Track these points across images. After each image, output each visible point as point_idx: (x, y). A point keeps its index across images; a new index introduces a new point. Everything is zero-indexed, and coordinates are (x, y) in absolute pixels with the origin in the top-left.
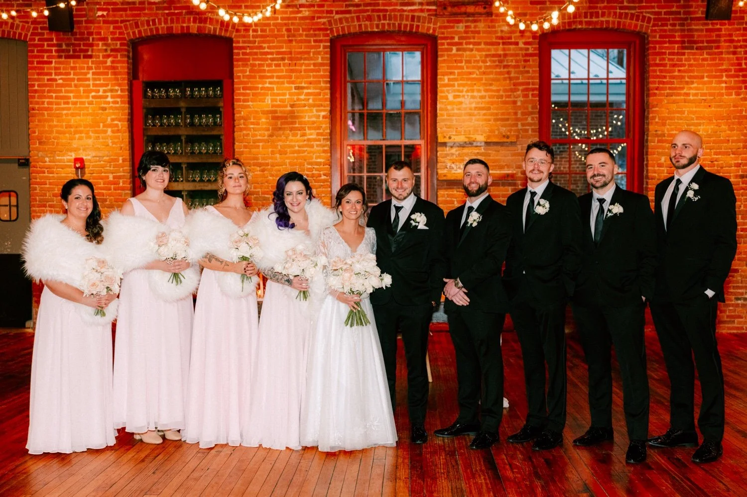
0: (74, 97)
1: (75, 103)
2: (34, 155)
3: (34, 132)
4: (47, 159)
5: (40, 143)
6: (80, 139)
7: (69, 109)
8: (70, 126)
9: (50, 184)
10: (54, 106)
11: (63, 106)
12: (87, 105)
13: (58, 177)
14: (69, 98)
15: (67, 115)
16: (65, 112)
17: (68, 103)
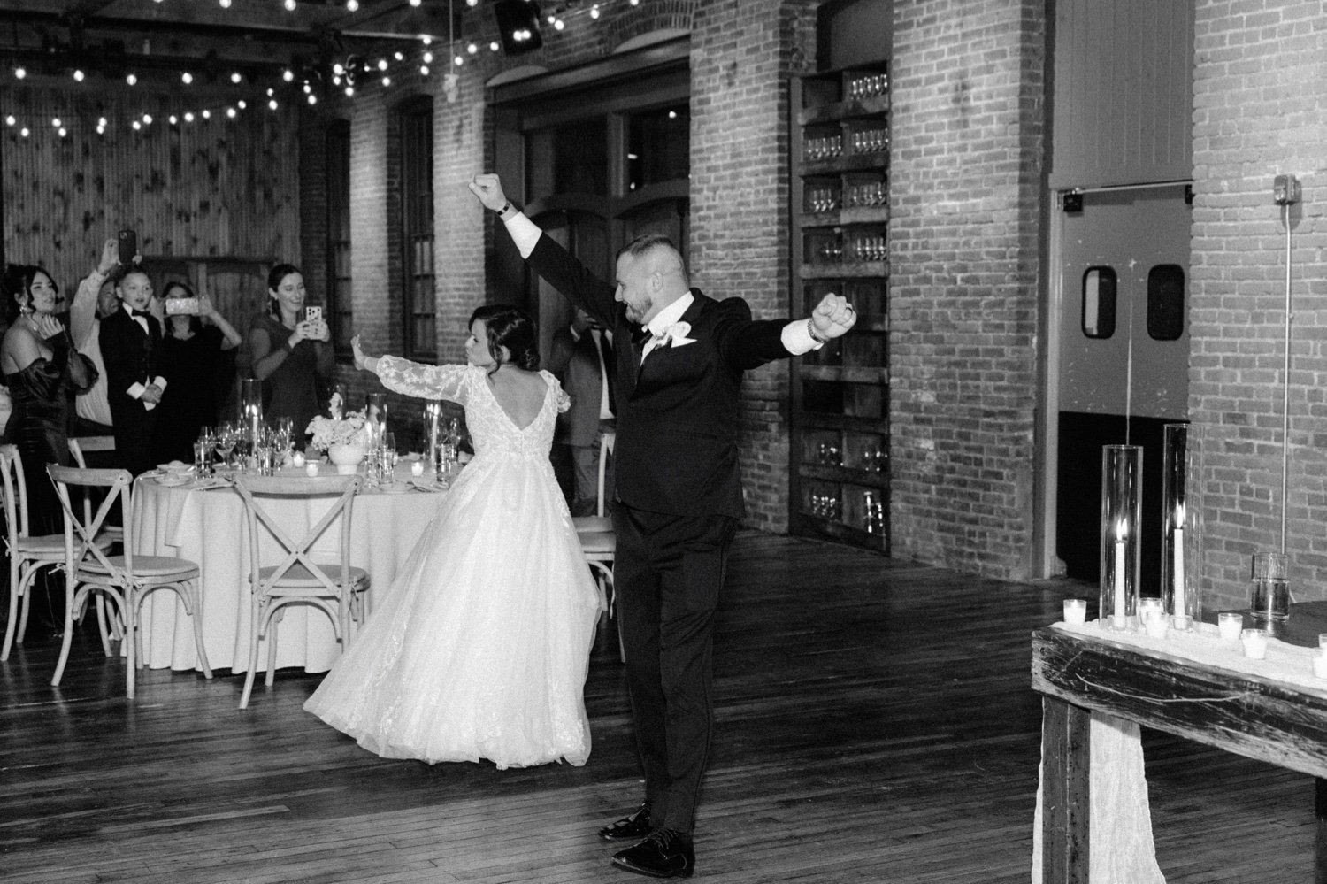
0: (1287, 15)
1: (1287, 31)
2: (1200, 178)
3: (1203, 119)
4: (1225, 184)
5: (1213, 144)
6: (1295, 125)
7: (1274, 47)
8: (1274, 94)
9: (1230, 246)
10: (1246, 45)
11: (1261, 42)
12: (1312, 32)
13: (1244, 228)
14: (1274, 18)
15: (1268, 64)
16: (1265, 57)
17: (1271, 33)
